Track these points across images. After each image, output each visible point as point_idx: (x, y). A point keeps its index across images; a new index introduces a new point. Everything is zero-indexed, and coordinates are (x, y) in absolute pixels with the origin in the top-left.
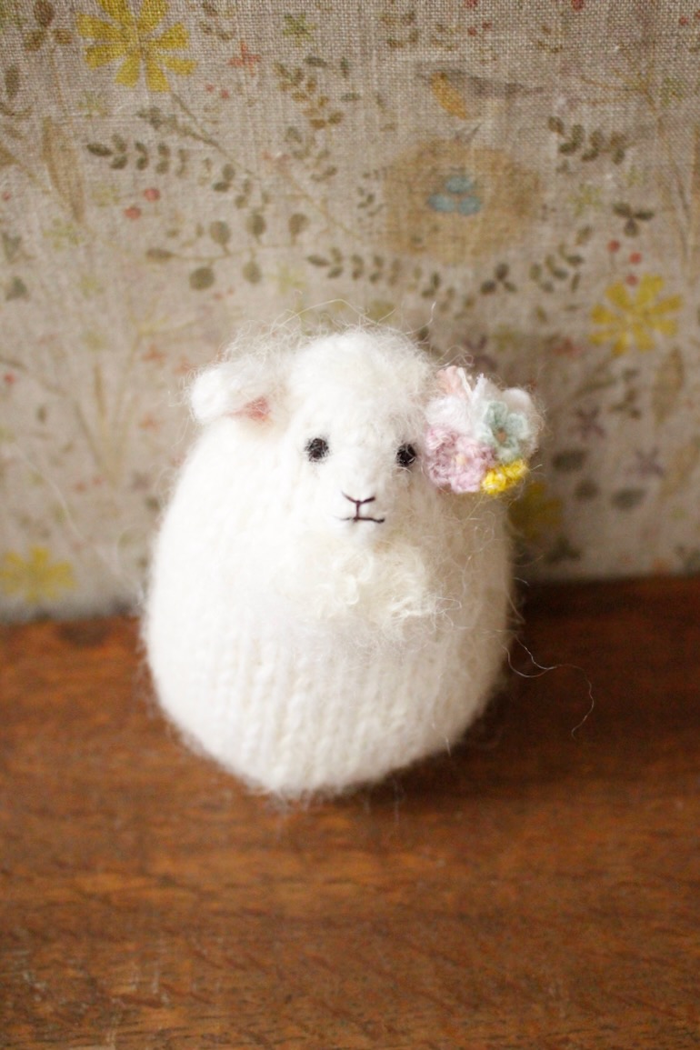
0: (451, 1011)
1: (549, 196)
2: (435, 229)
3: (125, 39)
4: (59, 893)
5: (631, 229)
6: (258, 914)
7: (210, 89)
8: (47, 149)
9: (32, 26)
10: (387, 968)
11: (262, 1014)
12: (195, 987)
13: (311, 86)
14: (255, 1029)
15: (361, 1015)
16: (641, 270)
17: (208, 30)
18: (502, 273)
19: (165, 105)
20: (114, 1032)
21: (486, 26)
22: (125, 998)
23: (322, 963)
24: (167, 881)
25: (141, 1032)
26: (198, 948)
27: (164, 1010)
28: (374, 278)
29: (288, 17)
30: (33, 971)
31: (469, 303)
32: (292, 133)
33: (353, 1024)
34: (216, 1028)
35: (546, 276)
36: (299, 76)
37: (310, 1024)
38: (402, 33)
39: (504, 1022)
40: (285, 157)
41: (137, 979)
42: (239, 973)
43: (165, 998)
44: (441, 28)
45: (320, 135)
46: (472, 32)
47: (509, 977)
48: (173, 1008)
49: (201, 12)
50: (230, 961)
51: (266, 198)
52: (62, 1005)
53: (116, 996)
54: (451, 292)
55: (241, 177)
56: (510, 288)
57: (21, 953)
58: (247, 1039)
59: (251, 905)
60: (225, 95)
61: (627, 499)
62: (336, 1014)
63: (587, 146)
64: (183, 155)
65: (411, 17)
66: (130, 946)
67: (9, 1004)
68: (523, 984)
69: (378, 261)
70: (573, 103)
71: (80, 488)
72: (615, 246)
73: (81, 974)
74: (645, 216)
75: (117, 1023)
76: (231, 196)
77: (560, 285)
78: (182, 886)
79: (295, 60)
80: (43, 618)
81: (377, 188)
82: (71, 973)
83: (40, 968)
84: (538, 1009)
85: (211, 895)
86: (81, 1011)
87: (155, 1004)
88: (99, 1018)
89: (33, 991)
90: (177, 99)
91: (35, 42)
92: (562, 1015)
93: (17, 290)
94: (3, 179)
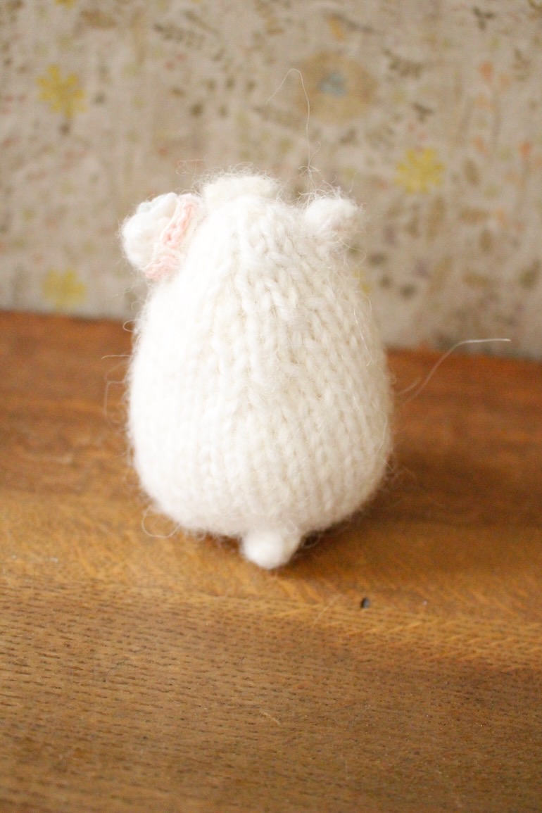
1: (381, 93)
2: (321, 103)
5: (421, 120)
16: (425, 144)
18: (352, 133)
35: (375, 139)
40: (251, 48)
45: (270, 39)
51: (239, 69)
54: (326, 141)
55: (228, 55)
56: (356, 143)
61: (408, 292)
63: (402, 67)
64: (202, 39)
69: (290, 115)
70: (397, 42)
72: (412, 128)
74: (429, 112)
76: (220, 64)
77: (382, 146)
81: (295, 73)
90: (204, 8)
93: (100, 99)
94: (109, 35)
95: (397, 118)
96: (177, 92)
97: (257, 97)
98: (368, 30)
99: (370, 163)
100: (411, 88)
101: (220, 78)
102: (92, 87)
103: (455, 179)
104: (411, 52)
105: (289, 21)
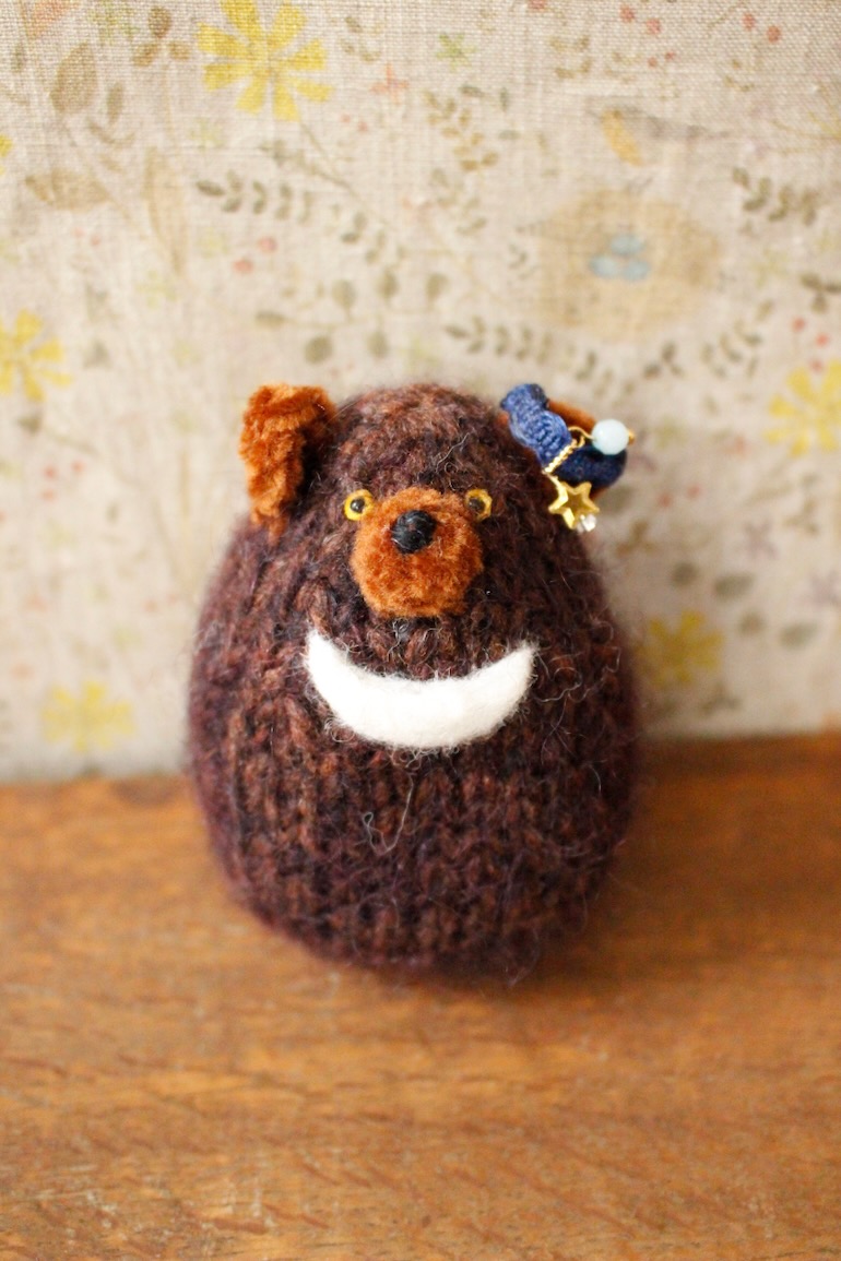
0: (630, 1232)
1: (728, 262)
2: (594, 299)
3: (251, 55)
4: (131, 1096)
5: (820, 305)
6: (383, 1118)
7: (346, 119)
8: (149, 185)
9: (144, 37)
10: (547, 1181)
11: (395, 1239)
12: (307, 1209)
13: (464, 120)
15: (518, 1239)
16: (827, 354)
17: (350, 49)
18: (669, 353)
19: (293, 139)
21: (669, 56)
22: (221, 1223)
23: (465, 1176)
24: (265, 1080)
26: (308, 1160)
27: (268, 1236)
28: (521, 355)
29: (445, 37)
30: (99, 1190)
31: (629, 388)
32: (438, 176)
33: (509, 1250)
35: (720, 358)
36: (452, 106)
38: (573, 61)
39: (698, 1245)
40: (427, 205)
41: (233, 1199)
42: (362, 1190)
43: (269, 1222)
44: (618, 58)
45: (470, 179)
46: (652, 63)
47: (699, 1190)
48: (281, 1235)
49: (343, 27)
50: (349, 1175)
51: (402, 253)
52: (139, 1233)
53: (207, 1220)
54: (608, 376)
55: (374, 227)
56: (676, 371)
57: (82, 1169)
59: (372, 1108)
60: (363, 128)
61: (796, 636)
62: (487, 1238)
63: (774, 203)
64: (309, 198)
65: (585, 43)
66: (223, 1159)
67: (70, 1231)
68: (717, 1198)
69: (527, 335)
70: (762, 152)
71: (151, 607)
72: (799, 325)
73: (161, 1194)
74: (835, 289)
75: (210, 1253)
76: (359, 249)
77: (735, 371)
78: (283, 1086)
79: (448, 88)
80: (91, 774)
81: (532, 245)
82: (148, 1192)
83: (109, 1187)
84: (738, 1229)
85: (320, 1097)
86: (163, 1239)
87: (259, 1229)
88: (186, 1248)
89: (100, 1215)
90: (307, 131)
91: (148, 54)
92: (769, 1236)
93: (98, 356)
94: (93, 219)
95: (767, 308)
96: (271, 319)
97: (450, 308)
98: (693, 134)
99: (710, 406)
100: (796, 243)
101: (365, 280)
102: (75, 333)
104: (796, 169)
105: (509, 135)
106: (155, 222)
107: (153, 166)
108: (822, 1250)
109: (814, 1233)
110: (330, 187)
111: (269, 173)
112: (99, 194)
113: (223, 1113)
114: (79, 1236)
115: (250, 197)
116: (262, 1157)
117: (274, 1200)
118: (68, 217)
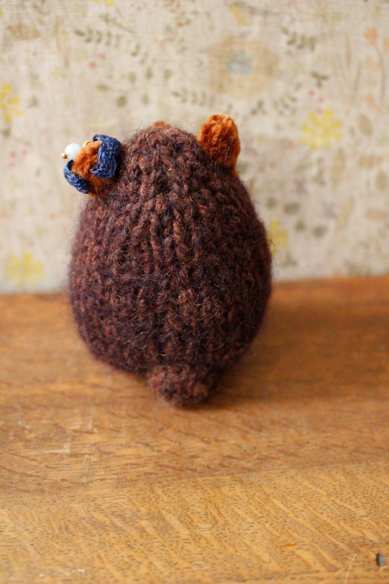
0: (248, 433)
1: (282, 66)
2: (230, 81)
4: (38, 390)
5: (319, 85)
7: (133, 5)
8: (56, 32)
11: (148, 435)
12: (112, 426)
14: (144, 441)
15: (200, 435)
16: (324, 106)
18: (260, 105)
19: (112, 12)
20: (69, 444)
24: (95, 386)
25: (83, 444)
26: (112, 411)
27: (95, 435)
28: (201, 104)
30: (24, 421)
31: (245, 119)
32: (168, 29)
33: (196, 438)
34: (123, 442)
35: (281, 107)
37: (174, 439)
39: (275, 436)
40: (163, 41)
41: (80, 423)
42: (134, 420)
45: (181, 31)
48: (100, 434)
50: (129, 415)
51: (155, 61)
52: (40, 434)
53: (69, 430)
55: (143, 50)
56: (264, 113)
57: (17, 414)
58: (140, 445)
60: (139, 9)
61: (319, 232)
62: (187, 434)
63: (299, 42)
64: (118, 37)
66: (76, 411)
67: (11, 434)
68: (284, 421)
69: (204, 95)
71: (53, 217)
72: (311, 93)
73: (50, 422)
74: (325, 78)
75: (70, 440)
76: (138, 59)
77: (287, 112)
78: (102, 388)
81: (205, 58)
82: (44, 422)
83: (28, 420)
84: (292, 431)
86: (50, 436)
87: (90, 433)
88: (60, 439)
89: (24, 429)
90: (118, 10)
92: (305, 433)
93: (34, 103)
94: (34, 45)
95: (298, 86)
96: (103, 88)
97: (173, 84)
98: (266, 13)
99: (278, 127)
100: (308, 59)
101: (140, 71)
102: (25, 93)
103: (352, 132)
104: (306, 28)
105: (195, 13)
106: (58, 46)
107: (58, 24)
108: (327, 437)
109: (324, 432)
110: (126, 33)
111: (102, 27)
112: (37, 34)
113: (77, 396)
114: (15, 435)
115: (95, 37)
116: (93, 410)
117: (98, 423)
118: (24, 44)
